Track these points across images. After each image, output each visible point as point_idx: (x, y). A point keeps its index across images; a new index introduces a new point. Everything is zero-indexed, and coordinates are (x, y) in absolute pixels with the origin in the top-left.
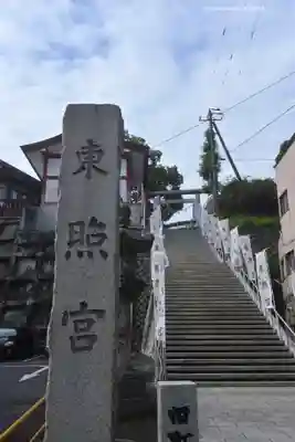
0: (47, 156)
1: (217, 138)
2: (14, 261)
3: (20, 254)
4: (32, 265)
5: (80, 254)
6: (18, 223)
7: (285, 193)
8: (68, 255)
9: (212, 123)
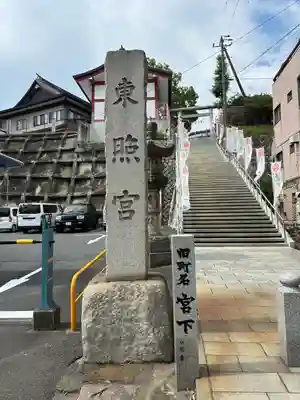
0: (94, 84)
1: (227, 61)
2: (75, 164)
3: (80, 160)
4: (89, 167)
5: (122, 160)
6: (76, 136)
7: (279, 107)
8: (114, 160)
9: (224, 49)
